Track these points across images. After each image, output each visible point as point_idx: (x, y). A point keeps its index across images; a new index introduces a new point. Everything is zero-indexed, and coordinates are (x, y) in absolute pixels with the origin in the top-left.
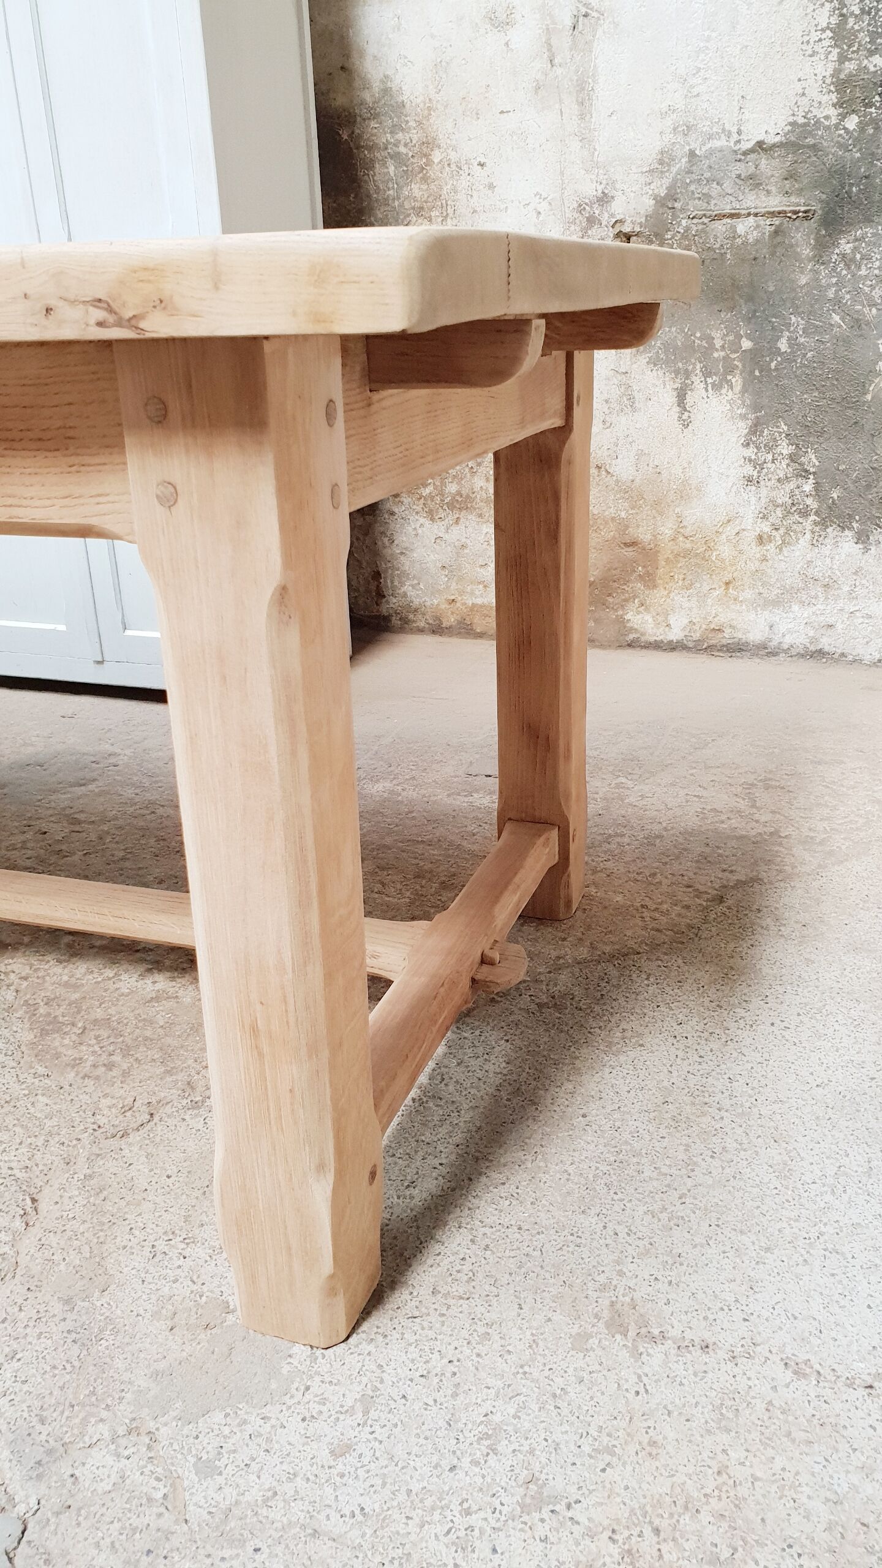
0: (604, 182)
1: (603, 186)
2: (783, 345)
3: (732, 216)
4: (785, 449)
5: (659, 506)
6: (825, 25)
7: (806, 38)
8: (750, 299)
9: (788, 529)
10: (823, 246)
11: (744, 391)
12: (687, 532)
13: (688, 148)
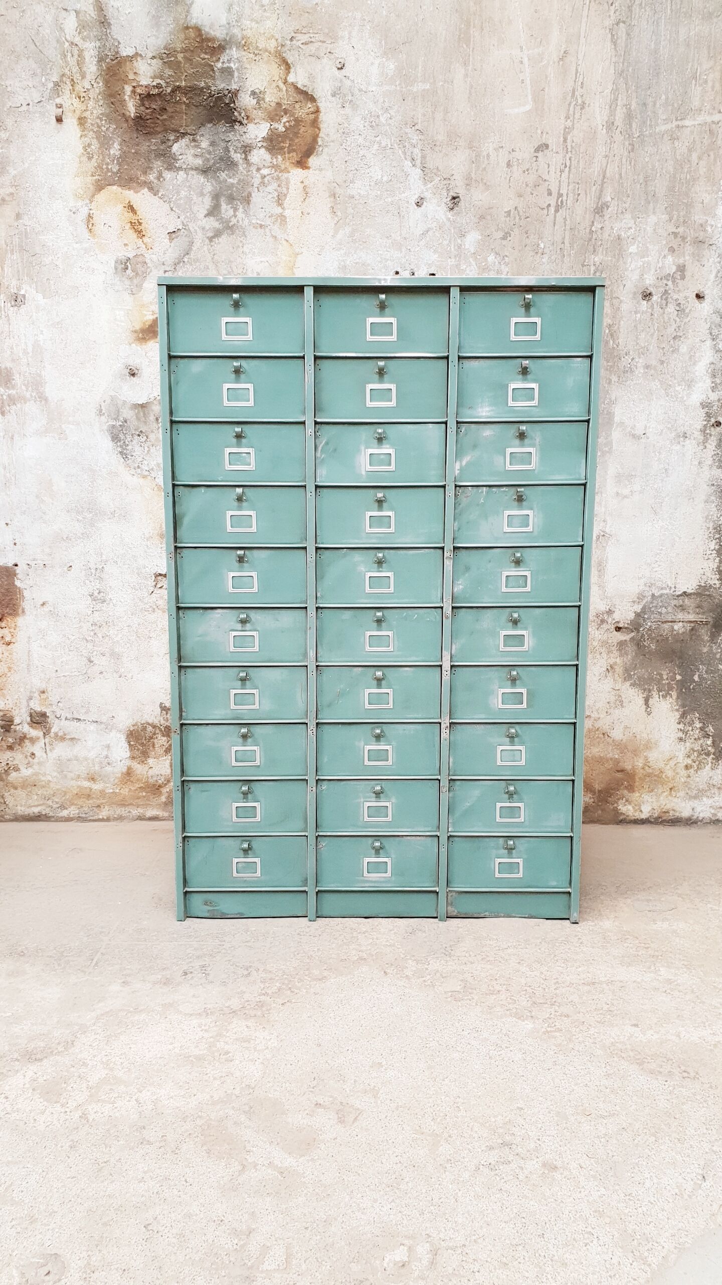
0: (610, 605)
1: (609, 607)
2: (696, 678)
3: (671, 622)
4: (698, 725)
5: (636, 752)
6: (712, 548)
7: (705, 553)
8: (680, 658)
9: (700, 762)
10: (713, 637)
11: (678, 698)
12: (650, 764)
13: (651, 593)
